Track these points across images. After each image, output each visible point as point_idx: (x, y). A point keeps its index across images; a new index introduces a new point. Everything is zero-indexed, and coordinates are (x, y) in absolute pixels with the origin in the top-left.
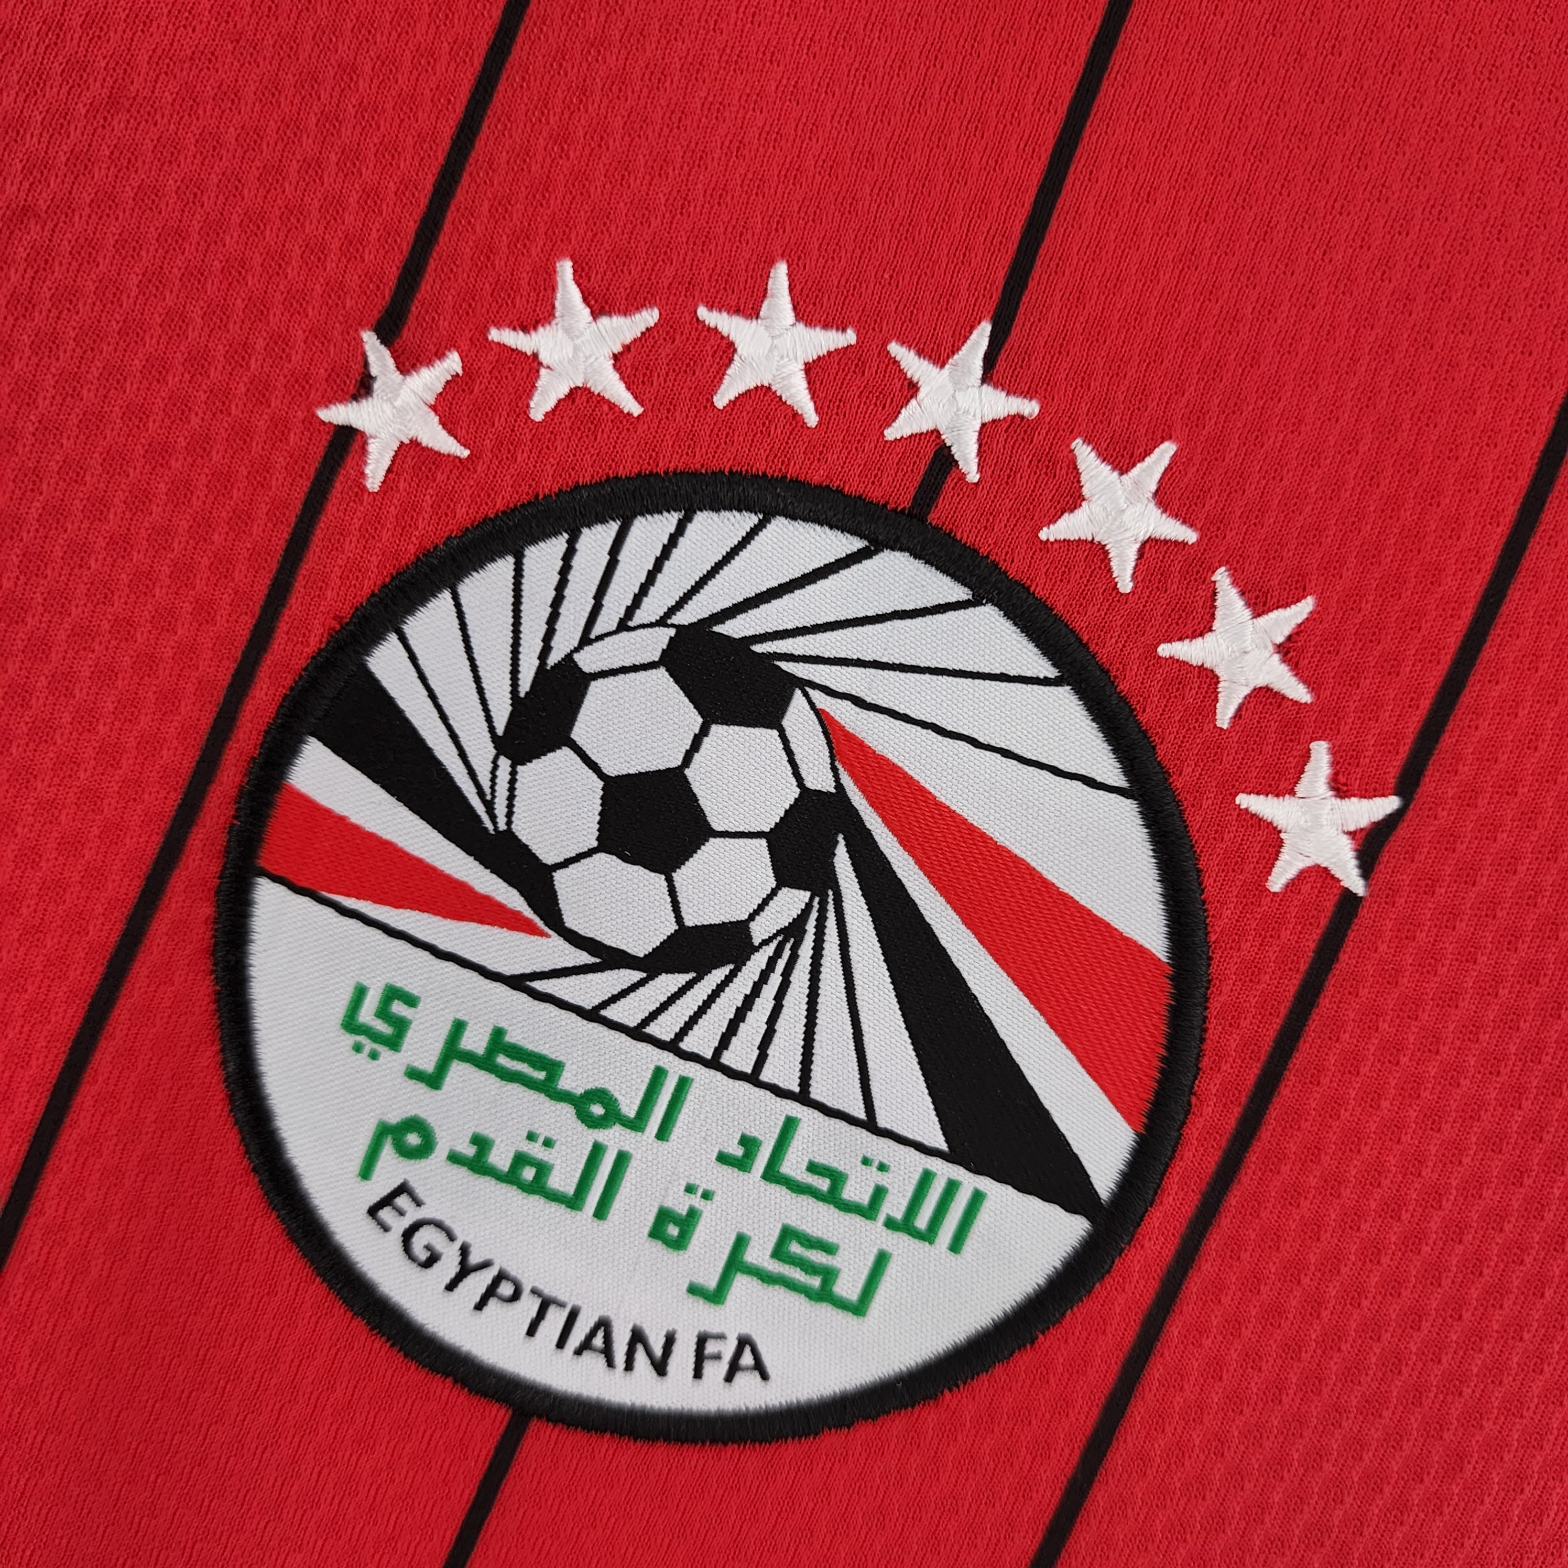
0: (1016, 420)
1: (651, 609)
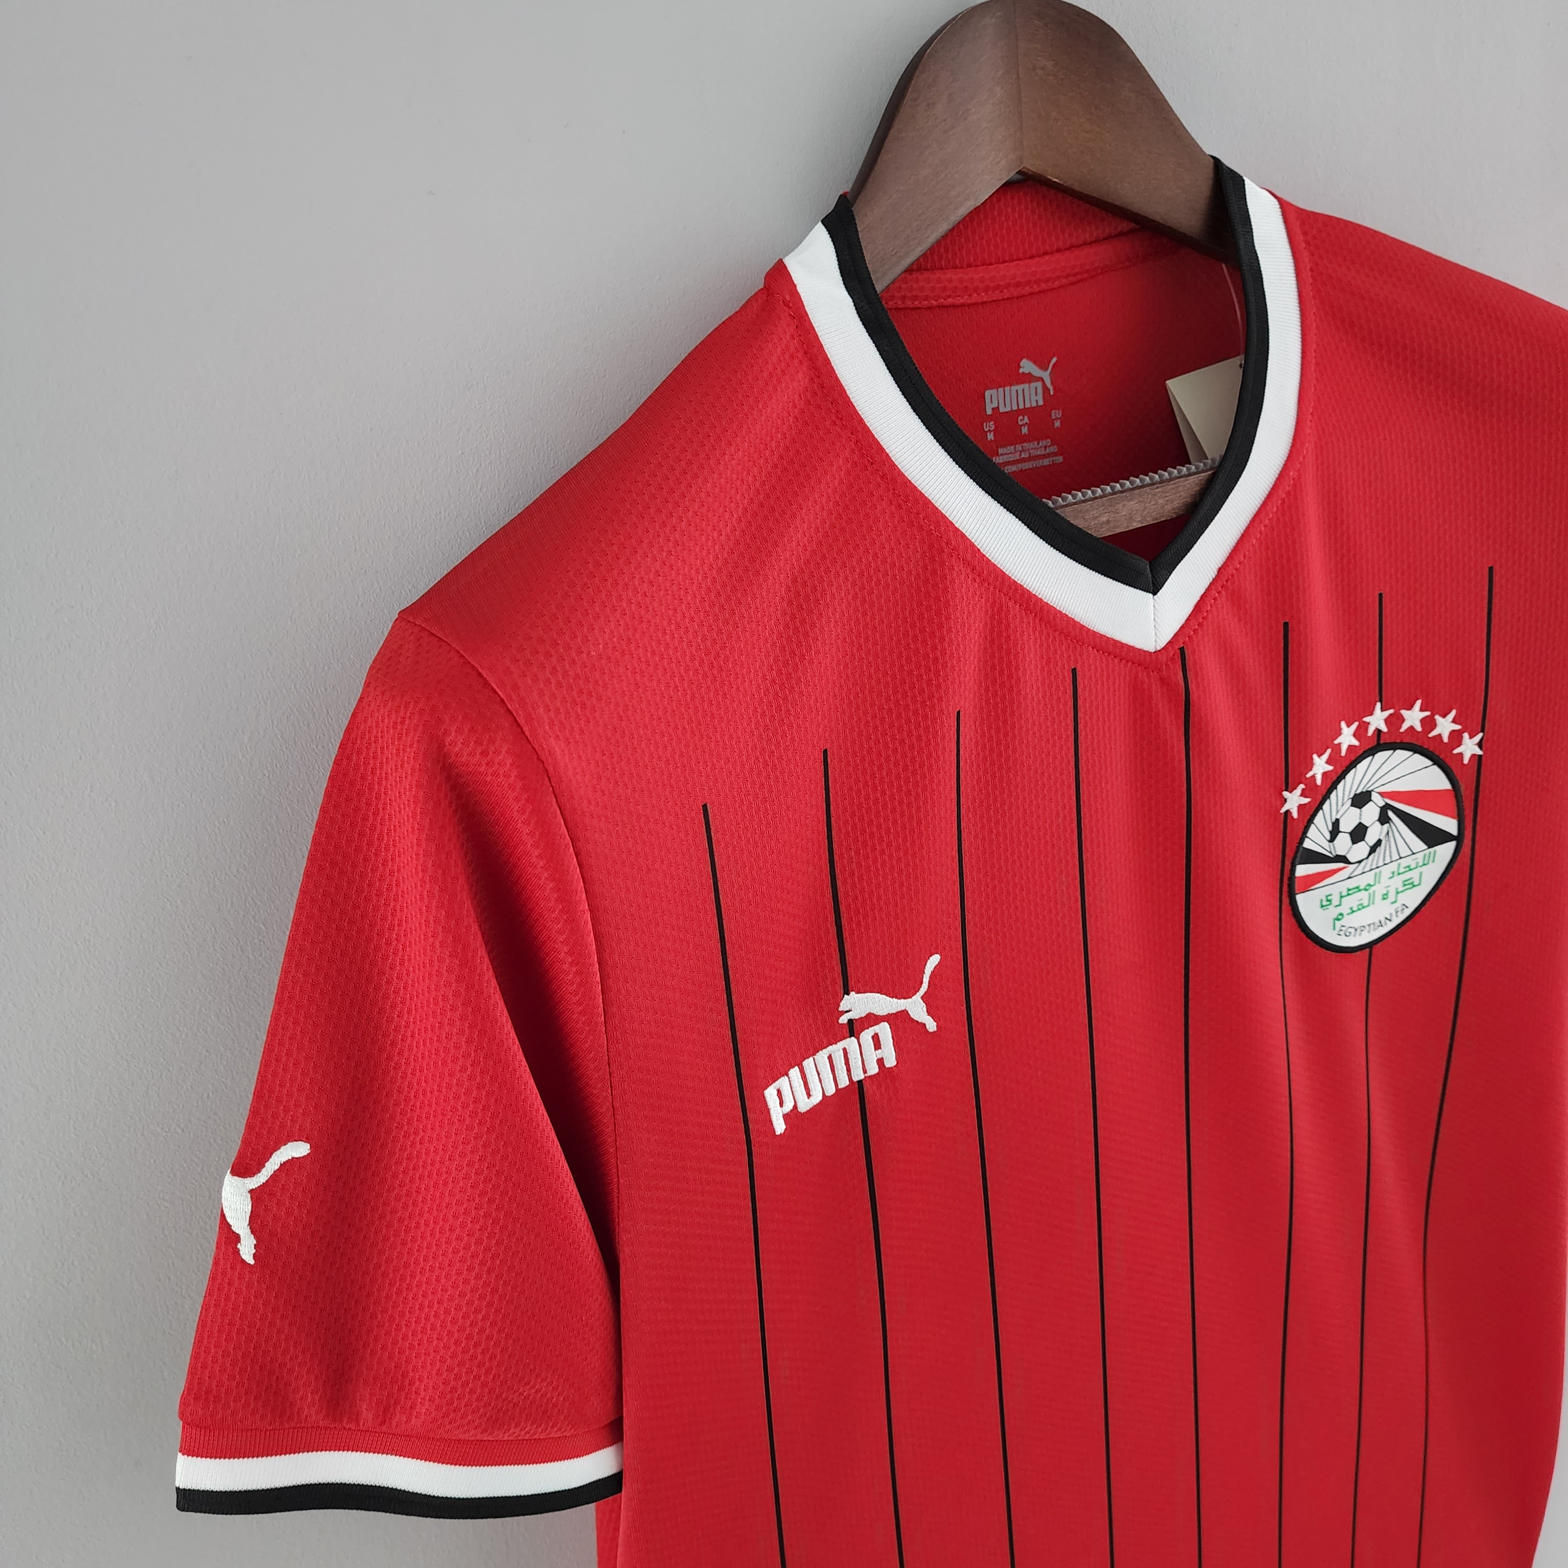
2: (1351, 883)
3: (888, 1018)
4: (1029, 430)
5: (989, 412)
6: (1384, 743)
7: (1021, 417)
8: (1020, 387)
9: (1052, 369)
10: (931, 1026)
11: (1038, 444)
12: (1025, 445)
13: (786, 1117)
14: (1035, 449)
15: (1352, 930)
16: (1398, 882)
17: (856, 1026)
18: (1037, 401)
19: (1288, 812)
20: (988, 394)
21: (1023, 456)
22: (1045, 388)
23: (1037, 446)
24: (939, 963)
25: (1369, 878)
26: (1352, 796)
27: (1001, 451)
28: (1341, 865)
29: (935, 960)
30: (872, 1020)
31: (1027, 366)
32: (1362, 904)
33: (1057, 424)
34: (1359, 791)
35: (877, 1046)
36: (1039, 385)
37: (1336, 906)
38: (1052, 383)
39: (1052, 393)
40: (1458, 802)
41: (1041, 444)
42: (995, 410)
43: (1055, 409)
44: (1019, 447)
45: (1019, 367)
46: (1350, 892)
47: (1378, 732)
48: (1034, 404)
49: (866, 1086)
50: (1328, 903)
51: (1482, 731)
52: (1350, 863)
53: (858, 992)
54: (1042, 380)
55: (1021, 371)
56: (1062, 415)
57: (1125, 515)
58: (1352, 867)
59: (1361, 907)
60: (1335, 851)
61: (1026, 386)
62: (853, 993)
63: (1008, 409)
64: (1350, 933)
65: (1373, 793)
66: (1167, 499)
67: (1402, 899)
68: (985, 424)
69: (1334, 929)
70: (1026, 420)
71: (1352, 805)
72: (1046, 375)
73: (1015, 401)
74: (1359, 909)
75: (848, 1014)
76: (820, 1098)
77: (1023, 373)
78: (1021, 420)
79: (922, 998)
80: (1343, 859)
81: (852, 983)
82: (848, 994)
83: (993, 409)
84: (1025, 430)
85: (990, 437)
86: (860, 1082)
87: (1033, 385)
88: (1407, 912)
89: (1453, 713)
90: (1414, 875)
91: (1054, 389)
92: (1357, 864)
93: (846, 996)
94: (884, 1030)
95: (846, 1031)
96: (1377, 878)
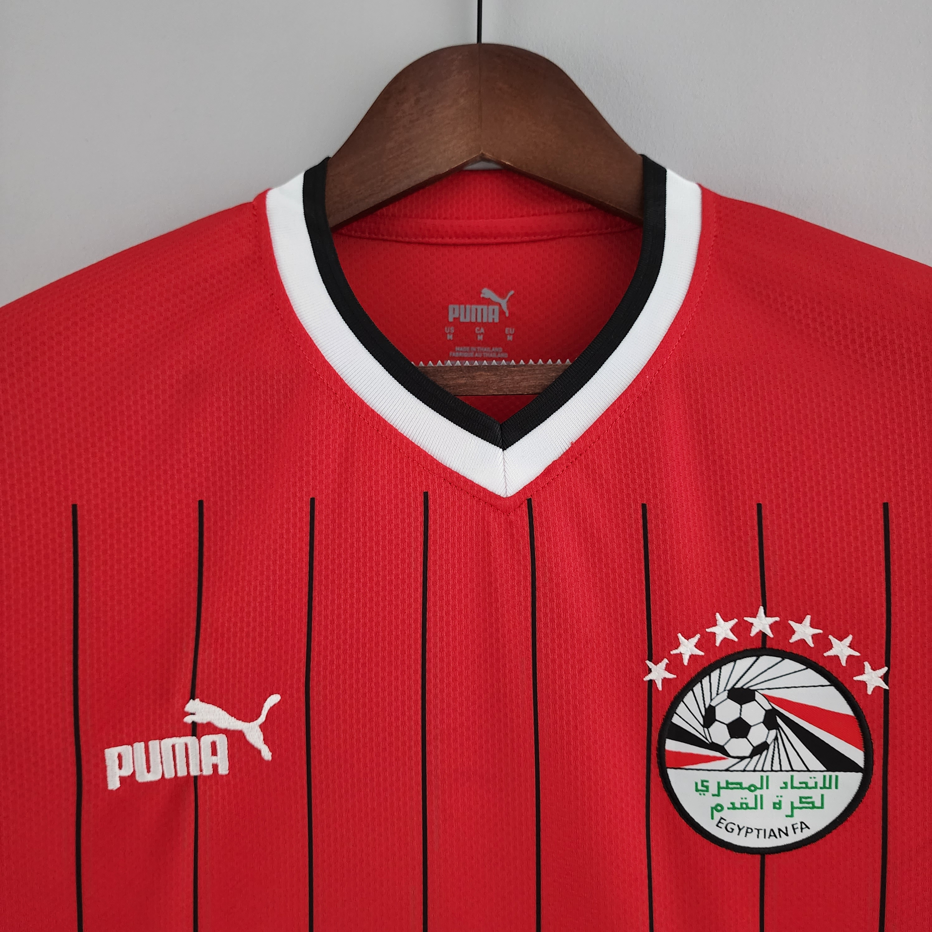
0: (776, 622)
1: (721, 689)
2: (733, 777)
3: (225, 732)
4: (484, 338)
5: (451, 319)
6: (769, 648)
7: (477, 328)
8: (479, 307)
9: (509, 299)
10: (267, 754)
11: (491, 349)
12: (478, 348)
13: (122, 779)
14: (488, 352)
15: (736, 830)
16: (792, 796)
17: (199, 730)
18: (493, 319)
19: (651, 682)
20: (451, 307)
21: (476, 355)
22: (502, 313)
23: (490, 351)
24: (279, 702)
25: (754, 779)
26: (729, 688)
27: (457, 348)
28: (718, 754)
29: (274, 699)
30: (210, 728)
31: (487, 293)
32: (746, 804)
33: (510, 338)
34: (738, 686)
35: (214, 752)
36: (497, 308)
37: (713, 795)
38: (508, 308)
39: (507, 315)
40: (862, 732)
41: (493, 349)
42: (456, 319)
43: (509, 327)
44: (473, 349)
45: (481, 293)
46: (729, 785)
47: (763, 635)
48: (491, 320)
49: (200, 783)
50: (704, 789)
51: (888, 664)
52: (729, 756)
53: (202, 701)
54: (500, 305)
55: (482, 296)
56: (515, 332)
57: (482, 382)
58: (731, 761)
59: (745, 806)
60: (711, 739)
61: (485, 307)
62: (197, 700)
63: (468, 320)
64: (733, 829)
65: (756, 693)
66: (523, 377)
67: (800, 816)
68: (446, 329)
69: (712, 818)
70: (482, 330)
71: (729, 697)
72: (504, 303)
73: (475, 315)
74: (742, 808)
75: (192, 716)
76: (159, 777)
77: (483, 298)
78: (478, 330)
79: (261, 726)
80: (721, 749)
81: (197, 692)
82: (194, 699)
83: (454, 318)
84: (480, 338)
85: (450, 337)
86: (196, 777)
87: (491, 307)
88: (807, 833)
89: (850, 638)
90: (815, 795)
91: (509, 313)
92: (737, 760)
93: (191, 700)
94: (222, 741)
95: (189, 730)
96: (765, 784)
